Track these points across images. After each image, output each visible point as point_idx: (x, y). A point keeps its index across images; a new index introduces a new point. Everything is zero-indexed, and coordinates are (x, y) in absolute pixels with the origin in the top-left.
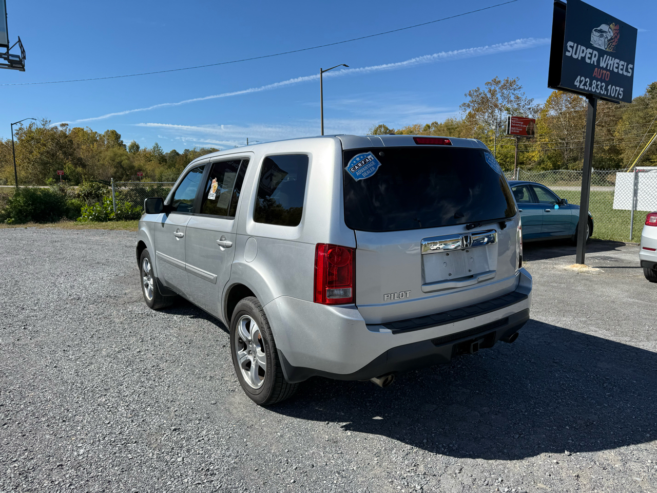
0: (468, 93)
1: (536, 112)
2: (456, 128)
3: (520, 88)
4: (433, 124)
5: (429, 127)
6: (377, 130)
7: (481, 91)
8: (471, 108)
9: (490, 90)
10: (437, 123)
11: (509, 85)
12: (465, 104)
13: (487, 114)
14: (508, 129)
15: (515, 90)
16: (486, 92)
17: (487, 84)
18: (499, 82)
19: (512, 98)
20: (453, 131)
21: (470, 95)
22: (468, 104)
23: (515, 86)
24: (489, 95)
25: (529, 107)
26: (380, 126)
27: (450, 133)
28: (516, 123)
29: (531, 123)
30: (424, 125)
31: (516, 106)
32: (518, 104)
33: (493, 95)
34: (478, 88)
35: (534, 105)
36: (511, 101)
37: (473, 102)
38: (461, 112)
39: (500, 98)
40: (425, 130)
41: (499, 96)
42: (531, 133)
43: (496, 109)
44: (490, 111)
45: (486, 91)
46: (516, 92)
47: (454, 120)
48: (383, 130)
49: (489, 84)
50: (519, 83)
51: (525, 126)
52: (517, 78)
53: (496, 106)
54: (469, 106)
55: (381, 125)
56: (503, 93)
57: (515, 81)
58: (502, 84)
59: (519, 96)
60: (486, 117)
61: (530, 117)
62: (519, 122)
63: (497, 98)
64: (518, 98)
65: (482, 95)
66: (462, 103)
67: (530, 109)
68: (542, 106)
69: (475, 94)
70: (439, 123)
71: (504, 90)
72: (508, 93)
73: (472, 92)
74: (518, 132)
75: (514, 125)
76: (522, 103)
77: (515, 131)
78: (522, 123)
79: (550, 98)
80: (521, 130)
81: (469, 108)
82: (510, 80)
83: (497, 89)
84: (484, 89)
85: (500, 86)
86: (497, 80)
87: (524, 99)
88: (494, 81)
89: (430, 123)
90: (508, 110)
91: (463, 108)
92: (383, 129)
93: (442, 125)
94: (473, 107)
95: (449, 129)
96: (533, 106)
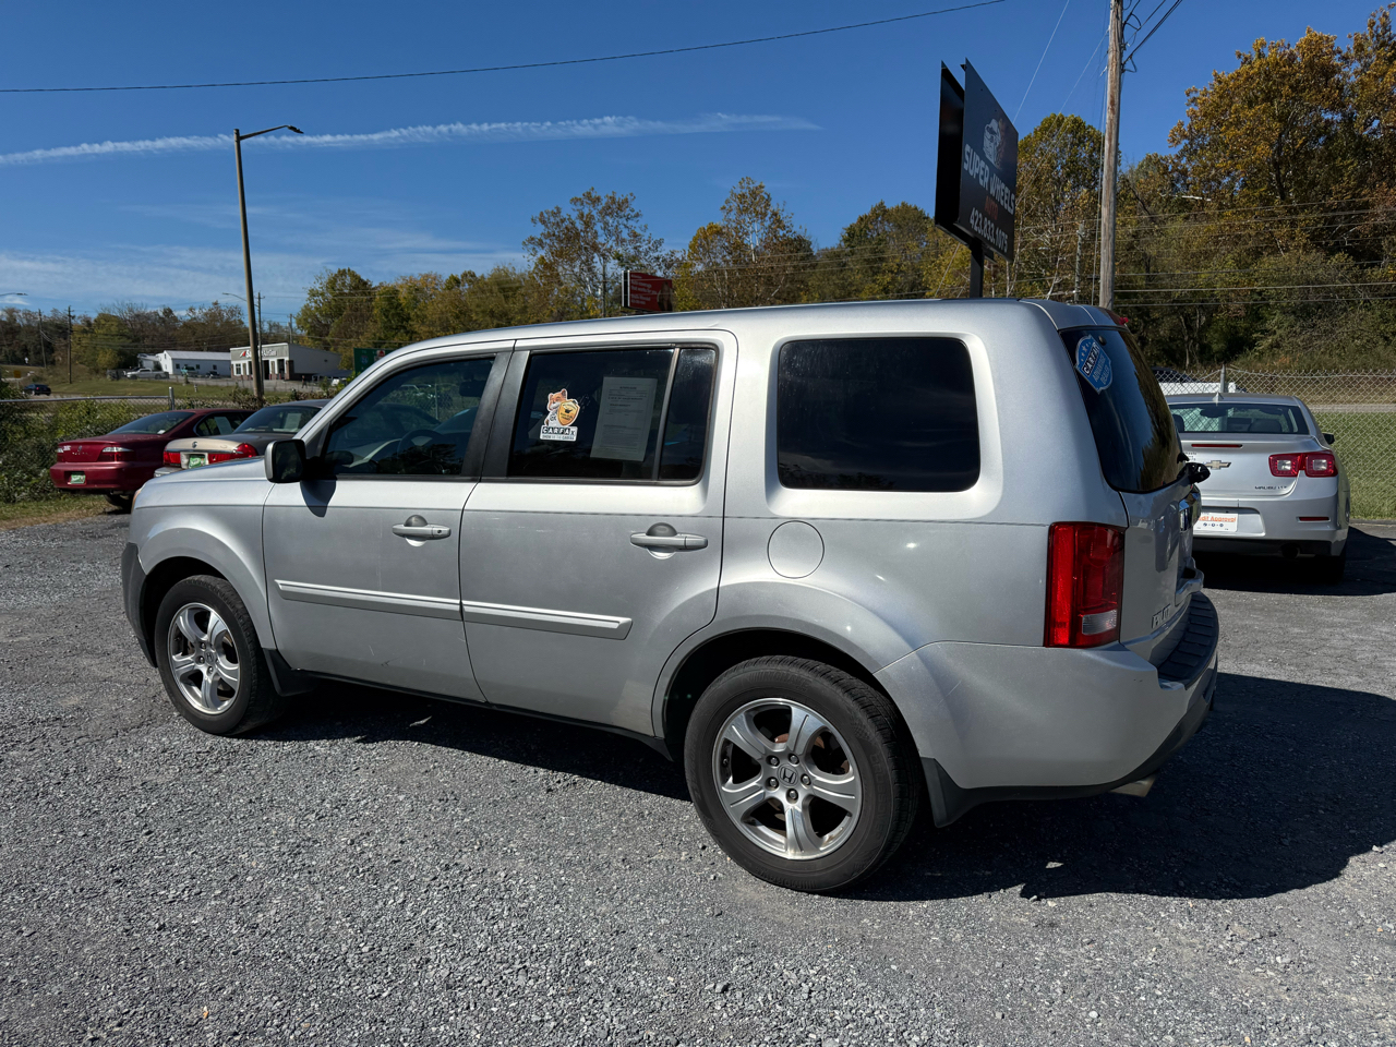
0: (538, 215)
1: (668, 267)
2: (517, 288)
3: (637, 215)
4: (465, 275)
5: (458, 282)
6: (335, 280)
7: (564, 214)
8: (547, 247)
9: (582, 215)
10: (473, 275)
11: (616, 207)
12: (533, 239)
13: (578, 263)
14: (626, 297)
15: (628, 219)
16: (573, 218)
17: (575, 201)
18: (598, 199)
19: (625, 235)
20: (510, 293)
21: (544, 222)
22: (540, 240)
23: (627, 211)
24: (579, 225)
25: (656, 254)
26: (342, 273)
27: (506, 297)
28: (639, 286)
29: (666, 288)
30: (446, 277)
31: (632, 252)
32: (635, 248)
33: (587, 224)
34: (558, 208)
35: (664, 251)
36: (623, 240)
37: (548, 236)
38: (526, 255)
39: (600, 232)
40: (449, 288)
41: (598, 227)
42: (666, 306)
43: (595, 255)
44: (584, 258)
45: (574, 216)
46: (630, 223)
47: (510, 270)
48: (348, 280)
49: (579, 203)
50: (634, 205)
51: (654, 293)
52: (631, 195)
53: (595, 248)
54: (541, 244)
55: (344, 271)
56: (607, 224)
57: (626, 201)
58: (604, 202)
59: (638, 231)
60: (577, 270)
61: (659, 274)
62: (644, 285)
63: (596, 232)
64: (635, 235)
65: (567, 223)
66: (528, 236)
67: (658, 258)
68: (679, 256)
69: (552, 220)
70: (478, 275)
71: (608, 218)
72: (616, 223)
73: (545, 215)
74: (643, 303)
75: (635, 289)
76: (644, 247)
77: (638, 302)
78: (649, 286)
79: (695, 239)
80: (649, 299)
81: (543, 248)
82: (618, 197)
83: (594, 213)
84: (570, 212)
85: (600, 207)
86: (593, 195)
87: (646, 238)
88: (588, 195)
89: (459, 274)
90: (618, 257)
91: (531, 246)
92: (349, 278)
93: (486, 280)
94: (550, 246)
95: (503, 290)
96: (663, 253)
